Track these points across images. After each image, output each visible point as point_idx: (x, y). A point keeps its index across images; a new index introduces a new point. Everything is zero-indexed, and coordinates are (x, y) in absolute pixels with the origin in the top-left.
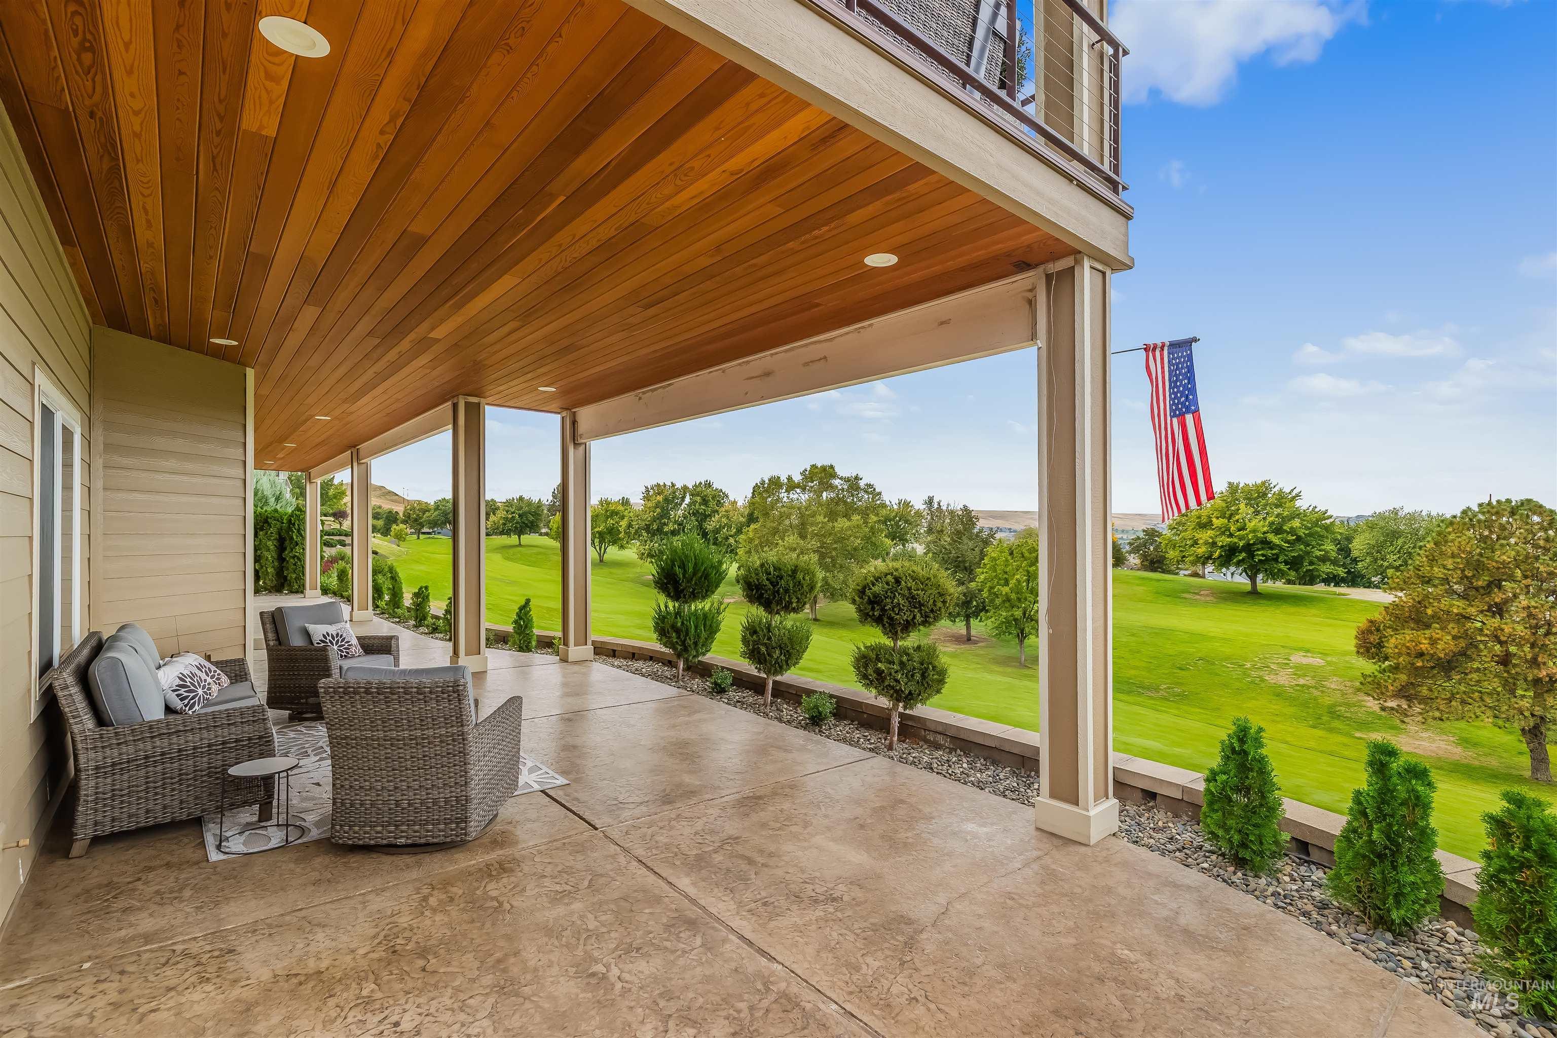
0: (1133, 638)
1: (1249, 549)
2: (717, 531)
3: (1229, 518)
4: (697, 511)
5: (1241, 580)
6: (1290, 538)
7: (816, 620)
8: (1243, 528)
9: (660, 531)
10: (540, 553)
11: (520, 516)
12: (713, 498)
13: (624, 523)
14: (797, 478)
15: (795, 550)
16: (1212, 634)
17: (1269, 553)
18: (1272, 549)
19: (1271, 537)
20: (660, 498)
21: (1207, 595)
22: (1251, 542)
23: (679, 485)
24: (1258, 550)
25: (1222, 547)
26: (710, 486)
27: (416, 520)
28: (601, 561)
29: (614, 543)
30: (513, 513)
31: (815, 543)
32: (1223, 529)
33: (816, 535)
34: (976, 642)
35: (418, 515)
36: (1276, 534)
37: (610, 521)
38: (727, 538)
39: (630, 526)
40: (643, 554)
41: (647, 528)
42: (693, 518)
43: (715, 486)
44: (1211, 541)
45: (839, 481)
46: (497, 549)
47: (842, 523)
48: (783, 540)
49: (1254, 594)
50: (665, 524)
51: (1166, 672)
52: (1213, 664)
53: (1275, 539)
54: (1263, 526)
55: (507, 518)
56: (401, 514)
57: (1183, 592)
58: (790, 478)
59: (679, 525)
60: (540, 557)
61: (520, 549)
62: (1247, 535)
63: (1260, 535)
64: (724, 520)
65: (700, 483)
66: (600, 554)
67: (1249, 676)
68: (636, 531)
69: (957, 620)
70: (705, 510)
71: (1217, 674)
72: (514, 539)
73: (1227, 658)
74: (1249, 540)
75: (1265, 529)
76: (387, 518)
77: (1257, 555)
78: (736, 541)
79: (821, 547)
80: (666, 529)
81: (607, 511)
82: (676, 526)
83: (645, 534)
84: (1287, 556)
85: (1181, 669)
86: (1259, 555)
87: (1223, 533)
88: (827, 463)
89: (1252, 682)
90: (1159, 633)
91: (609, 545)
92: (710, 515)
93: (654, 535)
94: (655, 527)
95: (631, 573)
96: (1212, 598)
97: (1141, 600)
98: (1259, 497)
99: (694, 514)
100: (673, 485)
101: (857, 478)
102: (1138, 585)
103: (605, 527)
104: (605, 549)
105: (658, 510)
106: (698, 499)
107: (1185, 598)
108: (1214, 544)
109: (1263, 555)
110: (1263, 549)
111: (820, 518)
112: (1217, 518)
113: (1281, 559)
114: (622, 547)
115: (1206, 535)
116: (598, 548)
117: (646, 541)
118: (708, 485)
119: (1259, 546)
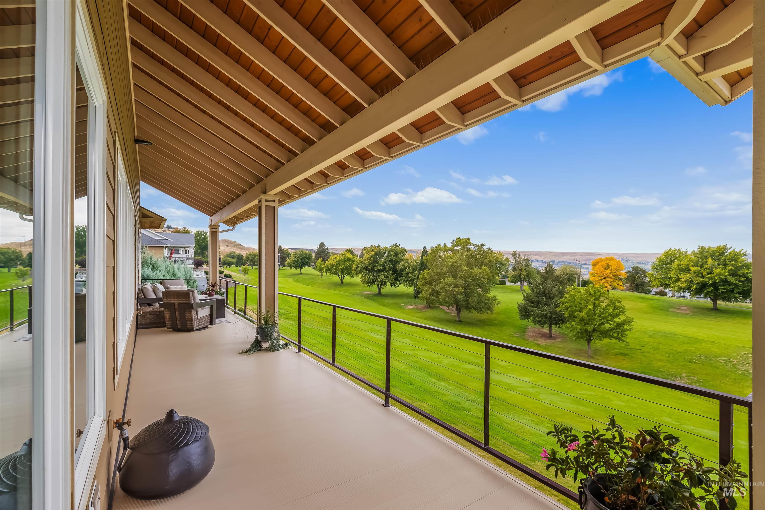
0: (652, 340)
1: (714, 285)
2: (402, 270)
3: (701, 267)
4: (392, 260)
5: (708, 302)
6: (742, 279)
7: (460, 321)
8: (712, 273)
9: (372, 269)
10: (311, 279)
11: (301, 259)
12: (400, 253)
13: (354, 266)
14: (449, 245)
15: (451, 285)
16: (701, 338)
17: (728, 288)
18: (730, 285)
19: (730, 278)
20: (373, 253)
21: (685, 310)
22: (717, 281)
23: (382, 246)
24: (721, 286)
25: (697, 283)
26: (398, 246)
27: (251, 260)
28: (342, 283)
29: (349, 274)
30: (298, 258)
31: (461, 281)
32: (697, 273)
33: (463, 277)
34: (555, 338)
35: (252, 258)
36: (733, 277)
37: (347, 264)
38: (408, 274)
39: (357, 267)
40: (364, 281)
41: (366, 268)
42: (390, 263)
43: (401, 246)
44: (690, 280)
45: (472, 246)
46: (290, 275)
47: (476, 271)
48: (444, 279)
49: (715, 309)
50: (375, 266)
51: (682, 364)
52: (711, 360)
53: (733, 280)
54: (725, 272)
55: (295, 260)
56: (245, 257)
57: (670, 308)
58: (445, 245)
59: (383, 267)
60: (311, 280)
61: (301, 276)
62: (714, 277)
63: (723, 277)
64: (406, 264)
65: (394, 245)
66: (341, 280)
67: (739, 369)
68: (361, 269)
69: (545, 326)
70: (396, 259)
71: (717, 368)
72: (298, 271)
73: (718, 356)
74: (715, 280)
75: (727, 274)
76: (238, 258)
77: (721, 289)
78: (412, 275)
79: (465, 284)
80: (376, 269)
81: (345, 258)
82: (381, 267)
83: (365, 271)
84: (739, 289)
85: (690, 362)
86: (722, 289)
87: (697, 276)
88: (466, 237)
89: (743, 374)
90: (667, 336)
91: (346, 275)
92: (398, 262)
93: (370, 271)
94: (370, 267)
95: (358, 290)
96: (689, 312)
97: (645, 313)
98: (720, 255)
99: (390, 261)
100: (379, 246)
101: (483, 245)
102: (640, 302)
103: (344, 266)
104: (344, 277)
105: (372, 259)
106: (393, 253)
107: (672, 312)
108: (692, 282)
109: (724, 289)
110: (723, 285)
111: (465, 268)
112: (693, 266)
113: (736, 291)
114: (352, 276)
115: (686, 276)
116: (340, 276)
117: (366, 275)
118: (397, 246)
119: (722, 284)
